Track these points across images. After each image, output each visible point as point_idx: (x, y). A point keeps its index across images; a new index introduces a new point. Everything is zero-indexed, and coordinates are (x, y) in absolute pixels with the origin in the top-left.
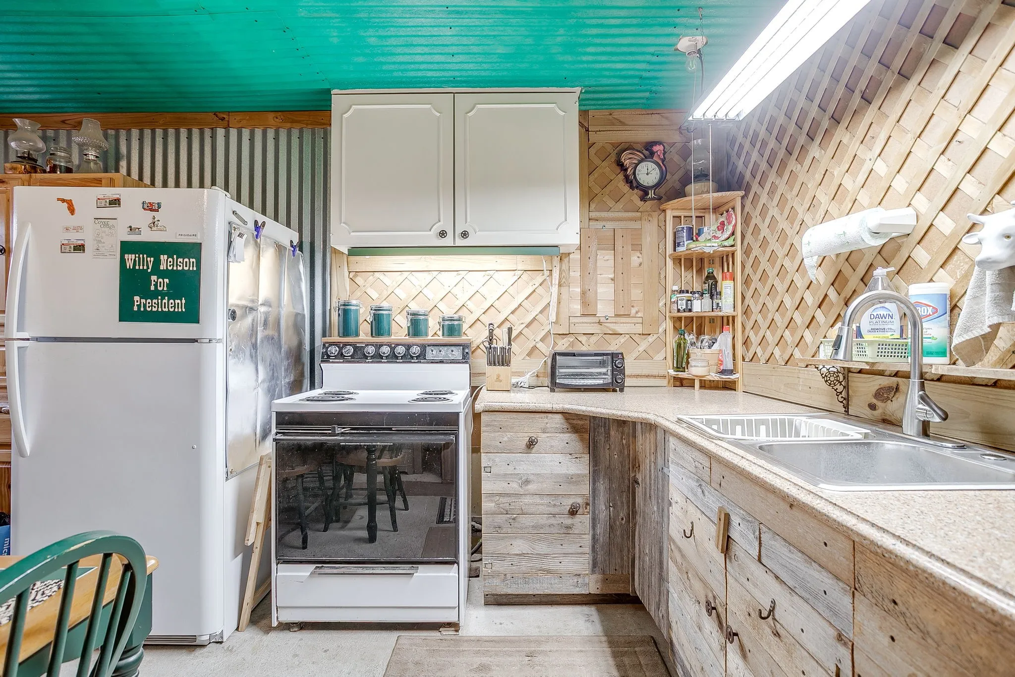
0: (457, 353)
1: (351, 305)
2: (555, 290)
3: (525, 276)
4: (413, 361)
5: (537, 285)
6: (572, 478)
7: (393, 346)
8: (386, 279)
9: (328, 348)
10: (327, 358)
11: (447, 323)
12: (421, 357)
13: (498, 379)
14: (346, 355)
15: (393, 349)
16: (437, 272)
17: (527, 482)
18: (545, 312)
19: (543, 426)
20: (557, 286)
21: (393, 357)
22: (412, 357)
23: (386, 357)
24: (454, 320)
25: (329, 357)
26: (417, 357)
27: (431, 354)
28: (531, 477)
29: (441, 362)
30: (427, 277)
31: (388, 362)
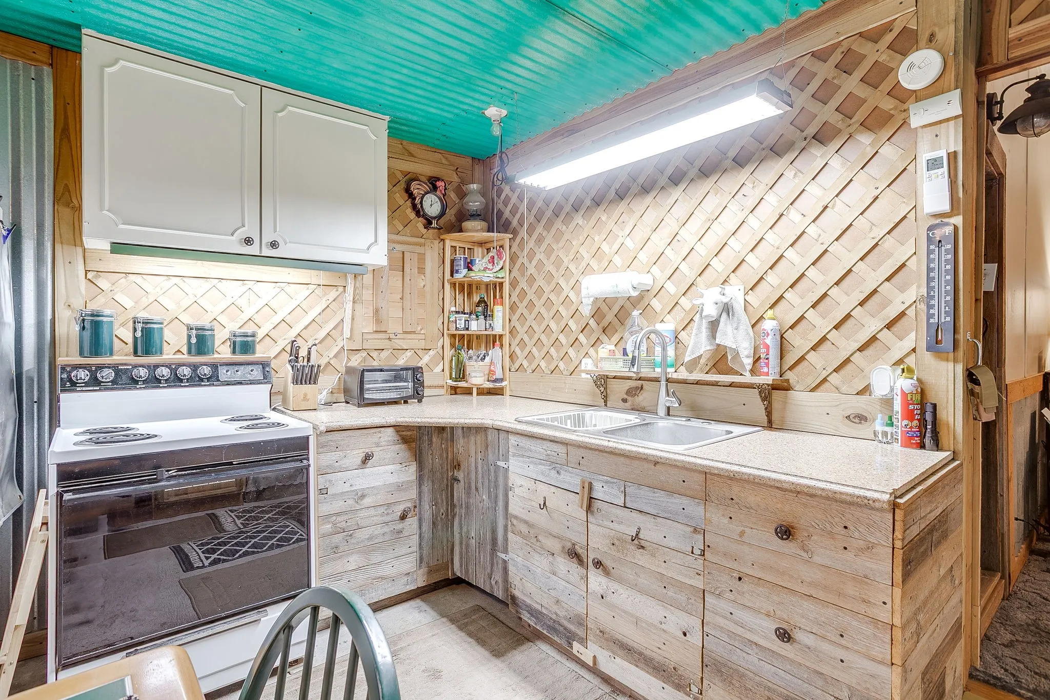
0: (257, 373)
1: (102, 316)
2: (349, 306)
3: (319, 291)
4: (203, 383)
5: (331, 299)
6: (402, 486)
7: (174, 367)
8: (148, 284)
9: (70, 372)
10: (72, 385)
11: (238, 339)
12: (213, 379)
13: (305, 398)
14: (104, 380)
15: (174, 372)
16: (218, 280)
17: (363, 496)
18: (340, 328)
19: (376, 440)
20: (351, 303)
21: (176, 380)
22: (202, 380)
23: (166, 380)
24: (247, 336)
25: (74, 384)
26: (208, 379)
27: (224, 374)
28: (366, 492)
29: (240, 383)
30: (206, 285)
31: (169, 387)
